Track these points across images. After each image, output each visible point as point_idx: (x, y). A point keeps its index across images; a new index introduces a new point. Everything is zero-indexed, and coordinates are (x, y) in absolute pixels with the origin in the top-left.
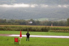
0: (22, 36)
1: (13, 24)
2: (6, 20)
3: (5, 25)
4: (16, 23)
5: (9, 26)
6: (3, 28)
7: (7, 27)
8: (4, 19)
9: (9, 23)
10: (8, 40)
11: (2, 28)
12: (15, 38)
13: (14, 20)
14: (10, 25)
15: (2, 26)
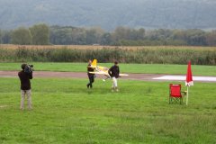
0: (194, 78)
1: (165, 44)
2: (143, 31)
3: (140, 48)
4: (176, 41)
5: (154, 48)
6: (135, 55)
7: (146, 53)
8: (138, 28)
9: (154, 40)
10: (149, 91)
11: (132, 57)
12: (171, 85)
13: (168, 31)
14: (156, 45)
15: (131, 50)
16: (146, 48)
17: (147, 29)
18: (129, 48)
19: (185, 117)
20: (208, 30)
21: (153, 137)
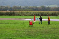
1: (27, 10)
2: (21, 7)
3: (20, 11)
5: (24, 11)
7: (22, 13)
8: (19, 6)
9: (24, 9)
10: (23, 23)
11: (18, 14)
12: (30, 22)
13: (28, 7)
16: (22, 11)
17: (22, 6)
18: (17, 11)
19: (34, 30)
20: (39, 6)
21: (26, 36)
